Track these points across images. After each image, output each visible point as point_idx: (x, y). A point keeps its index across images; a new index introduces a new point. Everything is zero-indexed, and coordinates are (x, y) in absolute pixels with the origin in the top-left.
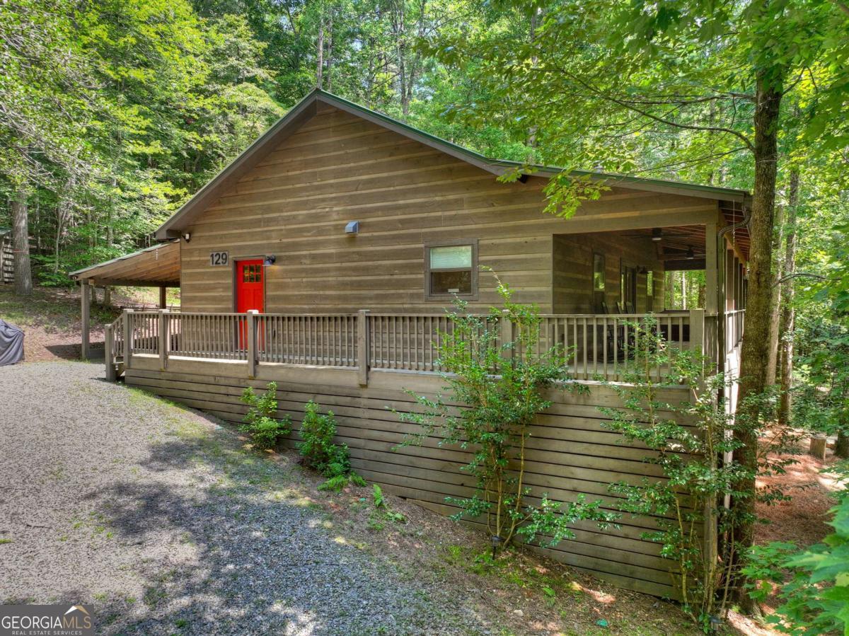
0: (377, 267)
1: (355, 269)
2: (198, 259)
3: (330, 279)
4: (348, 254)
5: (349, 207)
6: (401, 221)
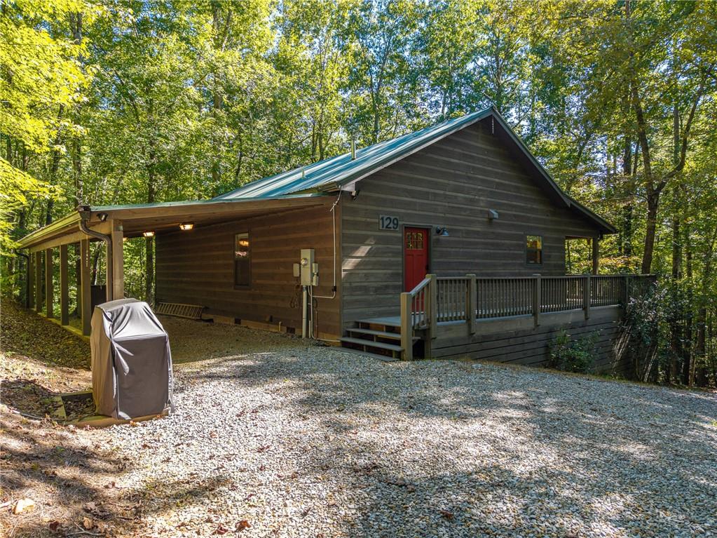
0: (503, 244)
2: (364, 219)
4: (488, 233)
5: (489, 199)
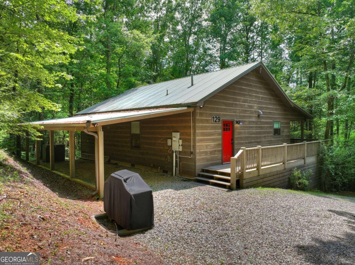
0: (264, 127)
1: (259, 127)
2: (205, 118)
3: (253, 130)
4: (258, 122)
5: (258, 105)
6: (269, 112)
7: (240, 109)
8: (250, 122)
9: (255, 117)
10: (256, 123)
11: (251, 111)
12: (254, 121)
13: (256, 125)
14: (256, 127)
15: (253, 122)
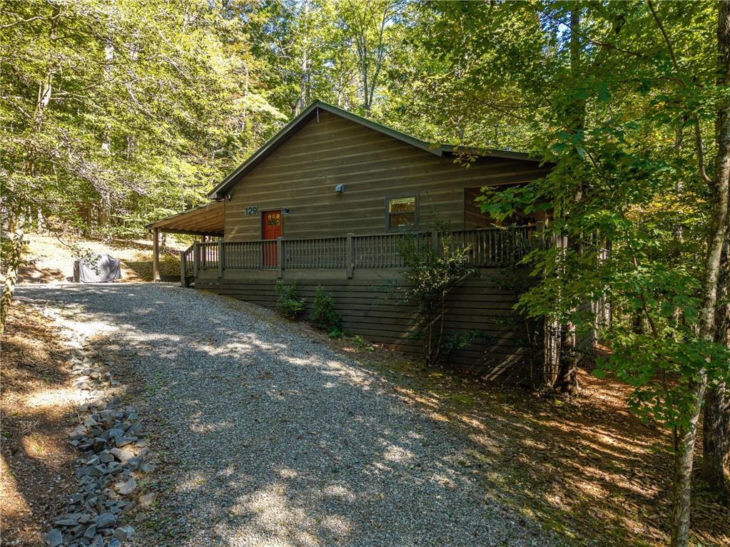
0: (356, 213)
1: (343, 215)
2: (237, 211)
3: (326, 221)
4: (337, 205)
5: (338, 176)
6: (371, 183)
7: (295, 189)
8: (315, 208)
9: (331, 197)
10: (332, 207)
11: (318, 189)
12: (326, 205)
13: (331, 212)
14: (331, 215)
15: (325, 207)
